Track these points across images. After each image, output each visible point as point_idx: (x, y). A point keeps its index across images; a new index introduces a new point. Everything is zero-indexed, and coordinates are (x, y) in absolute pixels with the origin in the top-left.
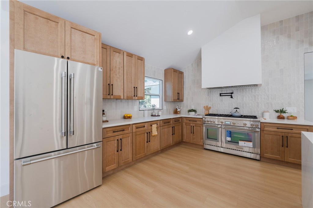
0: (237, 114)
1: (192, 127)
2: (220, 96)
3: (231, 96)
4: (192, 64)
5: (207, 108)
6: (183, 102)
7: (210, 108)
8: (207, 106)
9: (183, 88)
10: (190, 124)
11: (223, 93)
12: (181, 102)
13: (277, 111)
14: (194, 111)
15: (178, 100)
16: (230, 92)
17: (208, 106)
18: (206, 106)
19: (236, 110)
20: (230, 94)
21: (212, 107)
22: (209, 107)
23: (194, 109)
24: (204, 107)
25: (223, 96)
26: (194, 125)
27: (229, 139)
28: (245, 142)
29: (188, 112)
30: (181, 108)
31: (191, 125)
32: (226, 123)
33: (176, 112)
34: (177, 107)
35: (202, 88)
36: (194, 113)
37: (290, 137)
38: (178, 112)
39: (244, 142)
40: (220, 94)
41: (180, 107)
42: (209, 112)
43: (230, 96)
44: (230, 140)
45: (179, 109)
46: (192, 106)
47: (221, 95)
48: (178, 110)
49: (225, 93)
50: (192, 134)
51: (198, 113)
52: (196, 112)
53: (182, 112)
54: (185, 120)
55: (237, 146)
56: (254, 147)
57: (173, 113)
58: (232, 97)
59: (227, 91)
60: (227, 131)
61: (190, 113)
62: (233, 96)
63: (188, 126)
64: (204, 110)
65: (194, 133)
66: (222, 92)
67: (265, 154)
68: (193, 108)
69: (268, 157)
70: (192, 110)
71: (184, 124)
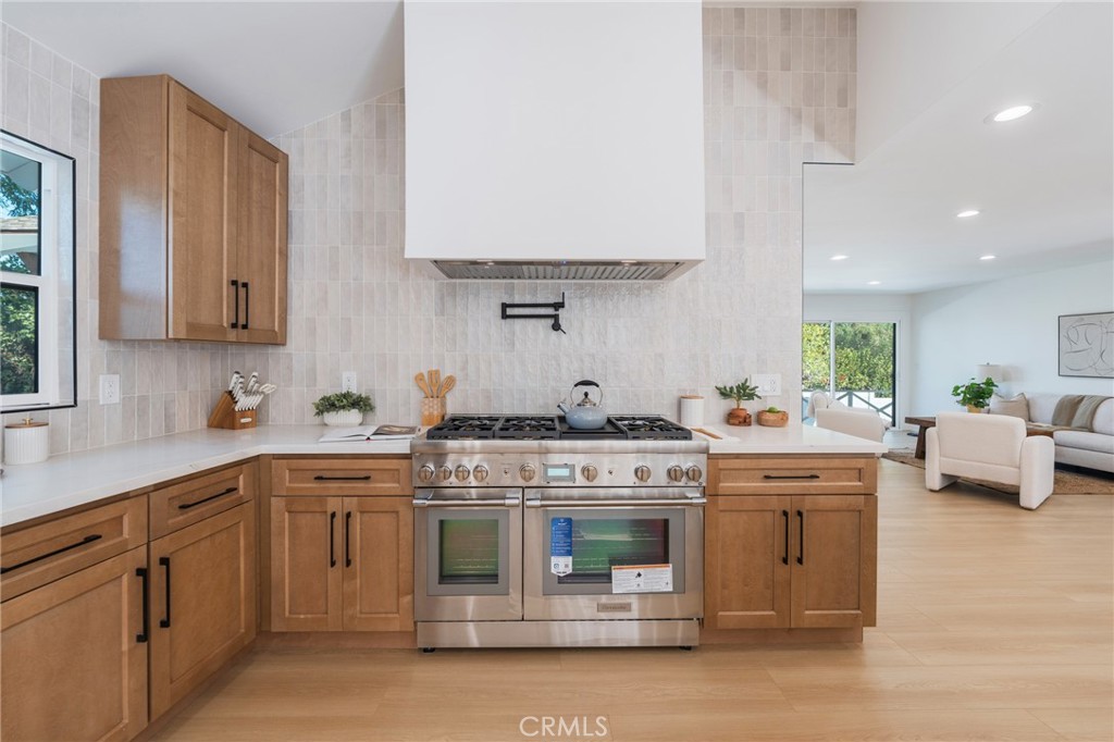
0: (590, 417)
1: (339, 522)
2: (505, 316)
3: (556, 317)
4: (346, 116)
5: (435, 386)
6: (281, 350)
7: (451, 381)
8: (434, 375)
9: (285, 255)
10: (322, 499)
11: (517, 301)
12: (270, 350)
13: (724, 393)
14: (361, 403)
15: (232, 335)
16: (551, 301)
17: (437, 372)
18: (430, 373)
19: (586, 394)
20: (550, 311)
21: (458, 375)
22: (443, 377)
23: (354, 390)
24: (419, 378)
25: (516, 320)
26: (351, 504)
27: (562, 565)
28: (641, 571)
29: (320, 412)
30: (267, 388)
31: (333, 505)
32: (552, 472)
33: (225, 417)
34: (234, 382)
35: (408, 255)
36: (354, 416)
37: (808, 511)
38: (244, 413)
39: (636, 571)
40: (505, 306)
41: (259, 382)
42: (443, 405)
43: (551, 322)
44: (569, 571)
45: (248, 392)
46: (345, 375)
47: (506, 311)
48: (244, 402)
49: (527, 302)
50: (334, 574)
51: (381, 417)
52: (372, 409)
53: (273, 412)
54: (285, 480)
55: (604, 599)
56: (680, 585)
57: (202, 422)
58: (556, 327)
59: (534, 292)
60: (555, 521)
61: (331, 418)
62: (562, 322)
63: (304, 520)
64: (416, 395)
65: (348, 563)
66: (512, 295)
67: (720, 613)
68: (351, 384)
69: (731, 626)
70: (346, 396)
71: (277, 504)
